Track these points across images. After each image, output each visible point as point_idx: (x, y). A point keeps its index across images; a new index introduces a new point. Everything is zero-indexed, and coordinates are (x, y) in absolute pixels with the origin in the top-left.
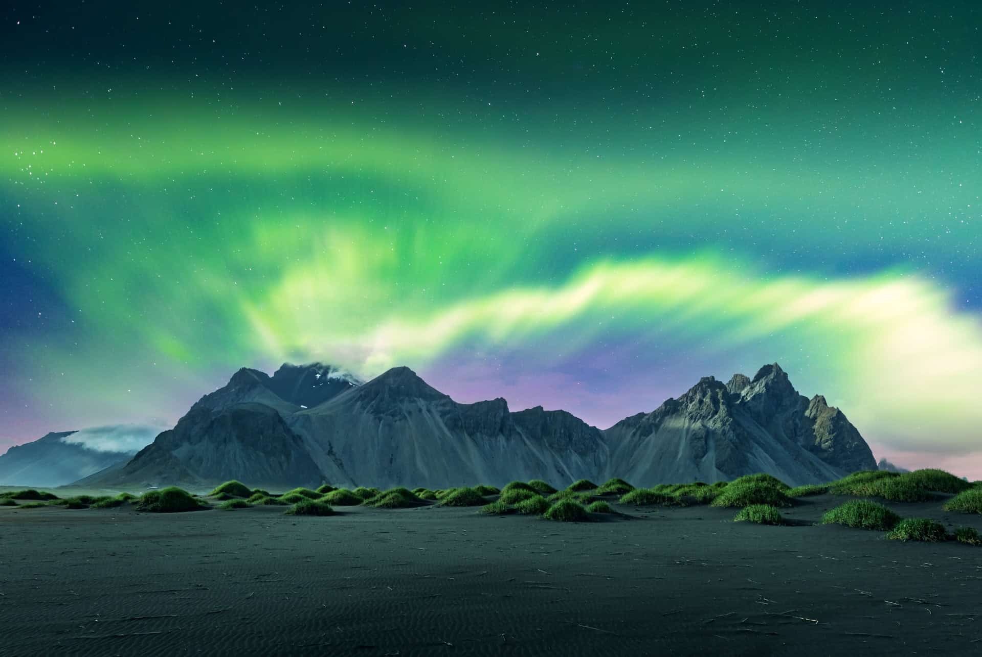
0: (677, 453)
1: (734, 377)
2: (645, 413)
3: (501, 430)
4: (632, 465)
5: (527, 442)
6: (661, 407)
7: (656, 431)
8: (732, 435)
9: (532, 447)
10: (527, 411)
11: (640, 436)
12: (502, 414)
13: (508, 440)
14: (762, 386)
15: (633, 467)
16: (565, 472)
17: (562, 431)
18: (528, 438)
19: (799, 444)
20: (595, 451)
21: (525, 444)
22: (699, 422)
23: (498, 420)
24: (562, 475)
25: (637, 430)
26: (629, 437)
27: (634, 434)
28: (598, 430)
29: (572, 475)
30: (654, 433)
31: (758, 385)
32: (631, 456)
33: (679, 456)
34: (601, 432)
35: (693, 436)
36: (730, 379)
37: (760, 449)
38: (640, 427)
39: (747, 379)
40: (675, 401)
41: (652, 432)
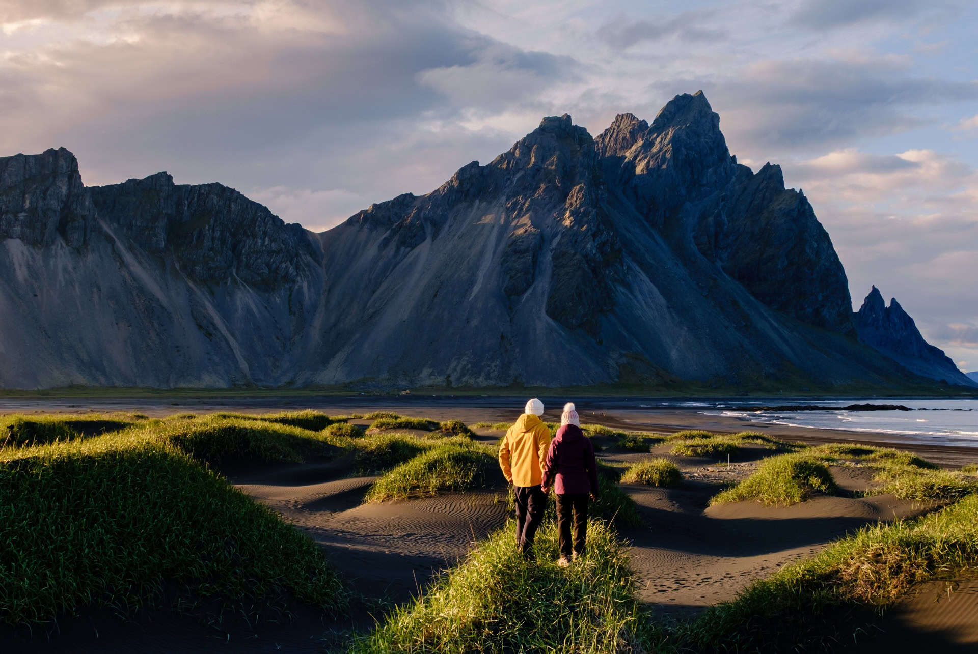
0: (471, 283)
1: (617, 120)
2: (415, 195)
3: (62, 230)
4: (371, 311)
5: (128, 258)
6: (452, 181)
7: (435, 236)
8: (589, 246)
9: (137, 269)
10: (133, 184)
11: (398, 249)
12: (64, 190)
13: (78, 252)
14: (667, 141)
15: (371, 317)
16: (216, 328)
17: (217, 234)
18: (131, 249)
19: (719, 264)
20: (294, 282)
21: (122, 263)
22: (528, 215)
23: (54, 204)
24: (209, 335)
25: (394, 232)
26: (372, 251)
27: (386, 242)
28: (304, 233)
29: (233, 335)
30: (429, 239)
31: (659, 140)
32: (374, 292)
33: (476, 289)
34: (310, 238)
35: (510, 246)
36: (608, 126)
37: (643, 276)
38: (400, 226)
39: (643, 124)
40: (483, 168)
41: (424, 239)
